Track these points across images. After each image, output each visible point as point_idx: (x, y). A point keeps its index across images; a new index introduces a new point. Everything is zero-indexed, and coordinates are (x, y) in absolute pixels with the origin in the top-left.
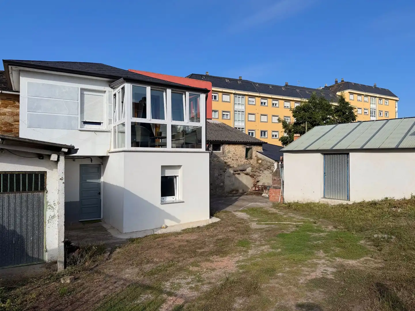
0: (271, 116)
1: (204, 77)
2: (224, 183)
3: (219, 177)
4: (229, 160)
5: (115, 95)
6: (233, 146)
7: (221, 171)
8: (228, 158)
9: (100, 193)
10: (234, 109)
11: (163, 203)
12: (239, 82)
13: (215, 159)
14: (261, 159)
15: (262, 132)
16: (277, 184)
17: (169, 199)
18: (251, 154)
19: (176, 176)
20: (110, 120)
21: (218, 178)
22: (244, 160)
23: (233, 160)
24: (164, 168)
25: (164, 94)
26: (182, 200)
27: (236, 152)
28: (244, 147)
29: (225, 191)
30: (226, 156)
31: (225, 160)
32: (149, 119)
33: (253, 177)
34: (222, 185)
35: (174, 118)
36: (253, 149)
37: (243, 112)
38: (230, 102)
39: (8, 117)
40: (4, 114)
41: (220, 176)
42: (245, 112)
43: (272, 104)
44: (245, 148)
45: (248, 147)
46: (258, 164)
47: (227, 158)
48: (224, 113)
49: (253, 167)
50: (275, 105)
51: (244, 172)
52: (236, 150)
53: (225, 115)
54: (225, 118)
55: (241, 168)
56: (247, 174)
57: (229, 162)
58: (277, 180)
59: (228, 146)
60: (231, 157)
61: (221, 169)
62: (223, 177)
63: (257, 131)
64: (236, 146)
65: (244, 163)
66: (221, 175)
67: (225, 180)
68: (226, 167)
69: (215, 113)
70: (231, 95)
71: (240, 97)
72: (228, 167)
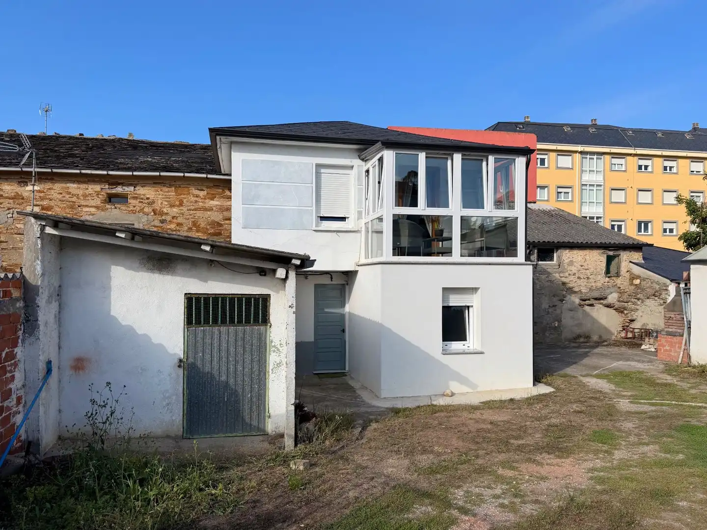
0: (661, 192)
1: (521, 127)
2: (560, 321)
3: (550, 310)
4: (572, 278)
5: (368, 171)
6: (581, 251)
7: (555, 299)
8: (569, 275)
9: (344, 331)
10: (581, 182)
11: (445, 352)
12: (591, 130)
13: (543, 277)
14: (638, 277)
15: (640, 223)
16: (675, 327)
17: (456, 345)
18: (619, 267)
19: (468, 307)
20: (360, 213)
21: (548, 312)
22: (601, 280)
23: (579, 278)
24: (447, 291)
25: (449, 162)
26: (479, 349)
27: (585, 264)
28: (603, 253)
29: (563, 337)
30: (564, 271)
31: (563, 279)
32: (422, 209)
33: (622, 312)
34: (556, 325)
35: (466, 204)
36: (621, 256)
37: (601, 185)
38: (572, 169)
39: (216, 213)
40: (211, 209)
41: (553, 308)
42: (604, 185)
43: (662, 169)
44: (605, 256)
45: (611, 253)
46: (633, 287)
47: (567, 274)
48: (560, 190)
49: (621, 293)
50: (670, 170)
51: (602, 301)
52: (585, 259)
53: (563, 194)
54: (563, 199)
55: (596, 294)
56: (608, 306)
57: (570, 282)
58: (674, 319)
59: (569, 252)
60: (575, 274)
61: (554, 296)
62: (558, 311)
63: (629, 222)
64: (587, 253)
65: (602, 284)
66: (553, 306)
67: (563, 316)
68: (565, 292)
69: (542, 190)
70: (574, 155)
71: (593, 159)
72: (568, 292)
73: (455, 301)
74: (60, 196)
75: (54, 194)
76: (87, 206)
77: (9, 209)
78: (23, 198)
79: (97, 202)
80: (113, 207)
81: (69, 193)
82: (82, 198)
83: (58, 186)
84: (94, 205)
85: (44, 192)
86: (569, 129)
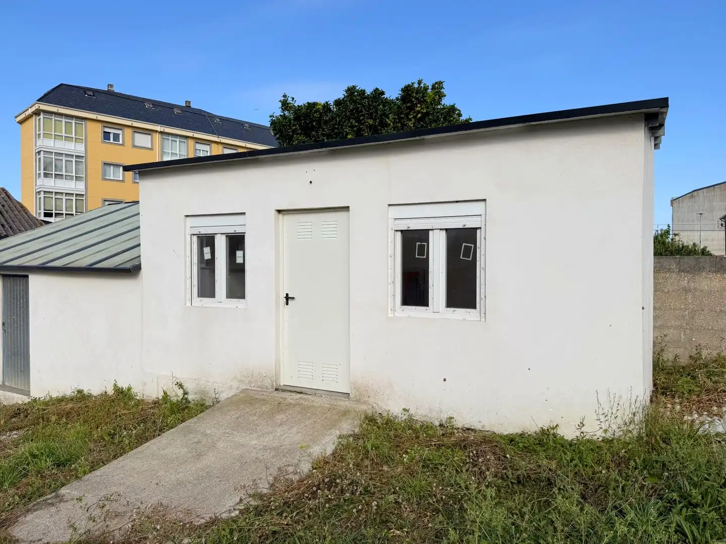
1: (92, 94)
12: (176, 111)
38: (151, 149)
69: (116, 169)
70: (154, 134)
71: (176, 141)
86: (151, 106)
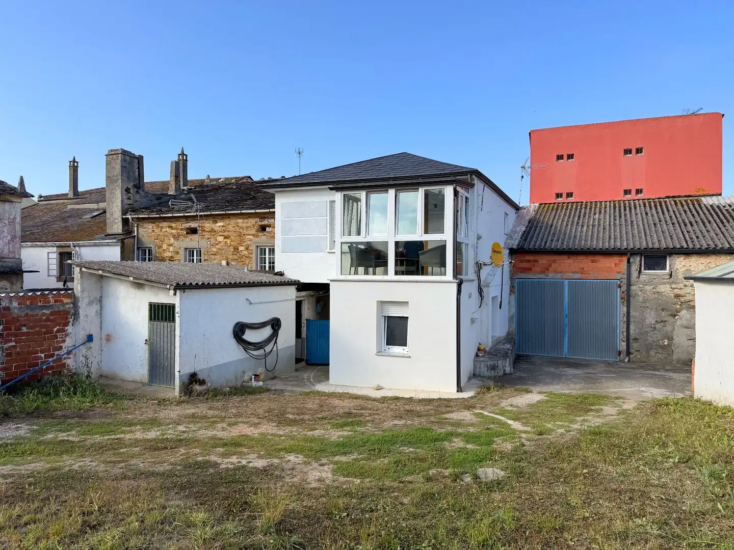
2: (671, 339)
3: (658, 326)
4: (688, 290)
6: (701, 258)
7: (664, 314)
8: (686, 285)
13: (648, 288)
21: (655, 328)
29: (675, 357)
30: (678, 281)
31: (676, 290)
34: (666, 343)
41: (662, 324)
47: (682, 285)
57: (687, 295)
59: (684, 259)
61: (663, 310)
62: (668, 328)
64: (710, 260)
66: (662, 321)
67: (675, 333)
68: (678, 306)
72: (684, 306)
73: (395, 312)
74: (233, 229)
75: (230, 228)
76: (249, 235)
77: (208, 239)
78: (215, 232)
79: (253, 231)
80: (262, 234)
81: (238, 226)
82: (245, 229)
83: (233, 222)
84: (252, 233)
85: (225, 227)
